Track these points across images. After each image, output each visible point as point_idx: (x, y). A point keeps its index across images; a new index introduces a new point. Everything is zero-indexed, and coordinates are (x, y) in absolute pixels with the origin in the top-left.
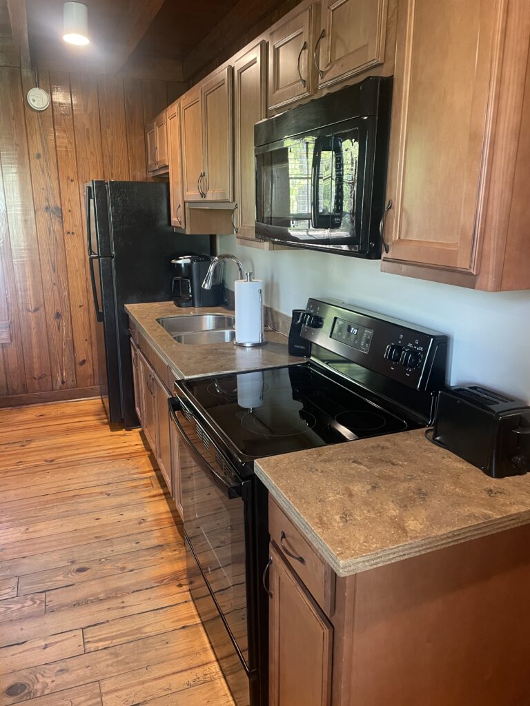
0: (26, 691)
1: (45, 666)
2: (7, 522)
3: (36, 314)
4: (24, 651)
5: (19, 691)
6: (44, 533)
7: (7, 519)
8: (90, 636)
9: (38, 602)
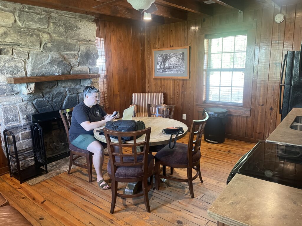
0: (181, 225)
1: (191, 222)
2: (214, 177)
3: (262, 107)
4: (189, 215)
5: (180, 223)
6: (222, 186)
7: (215, 176)
8: (209, 224)
9: (204, 204)
